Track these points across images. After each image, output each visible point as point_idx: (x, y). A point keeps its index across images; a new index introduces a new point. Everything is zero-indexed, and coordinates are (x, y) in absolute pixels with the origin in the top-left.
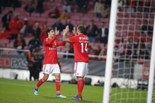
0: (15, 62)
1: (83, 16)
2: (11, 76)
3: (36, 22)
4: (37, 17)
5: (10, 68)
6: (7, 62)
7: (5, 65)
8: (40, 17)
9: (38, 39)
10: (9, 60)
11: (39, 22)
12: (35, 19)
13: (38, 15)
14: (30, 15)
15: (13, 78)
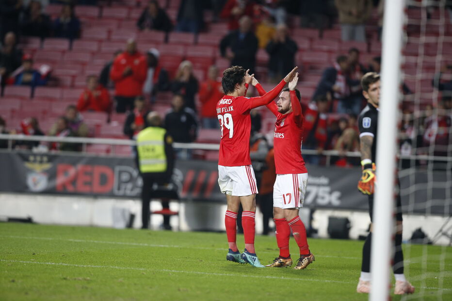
0: (125, 177)
1: (321, 36)
2: (115, 219)
3: (184, 58)
4: (186, 45)
5: (112, 195)
6: (104, 180)
7: (97, 188)
8: (196, 43)
9: (188, 110)
10: (107, 171)
11: (192, 59)
12: (180, 51)
13: (189, 38)
14: (166, 40)
15: (121, 225)
